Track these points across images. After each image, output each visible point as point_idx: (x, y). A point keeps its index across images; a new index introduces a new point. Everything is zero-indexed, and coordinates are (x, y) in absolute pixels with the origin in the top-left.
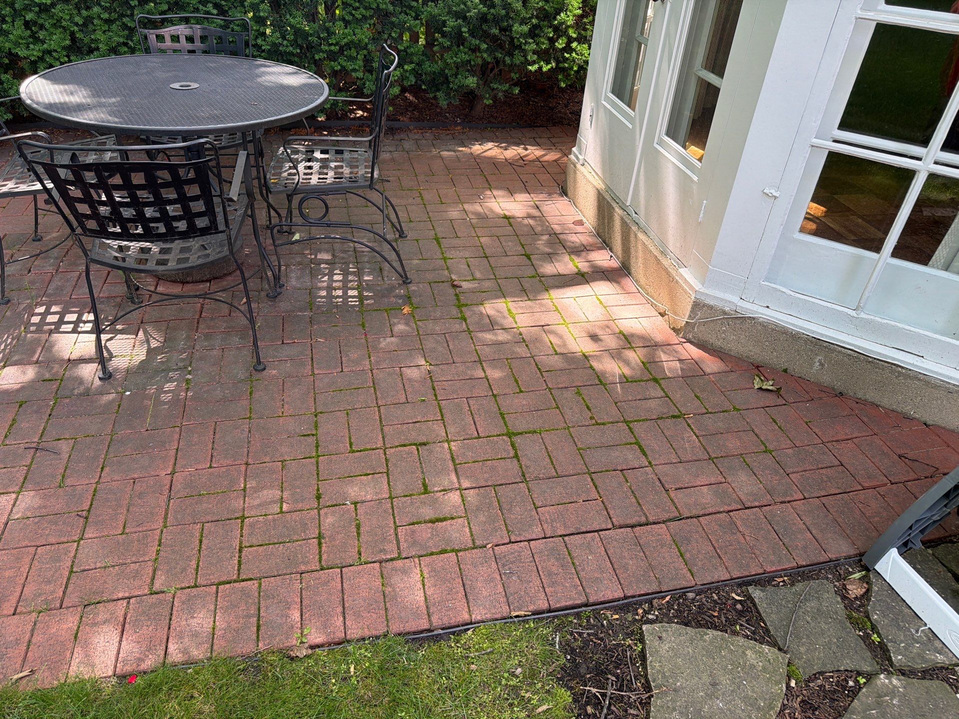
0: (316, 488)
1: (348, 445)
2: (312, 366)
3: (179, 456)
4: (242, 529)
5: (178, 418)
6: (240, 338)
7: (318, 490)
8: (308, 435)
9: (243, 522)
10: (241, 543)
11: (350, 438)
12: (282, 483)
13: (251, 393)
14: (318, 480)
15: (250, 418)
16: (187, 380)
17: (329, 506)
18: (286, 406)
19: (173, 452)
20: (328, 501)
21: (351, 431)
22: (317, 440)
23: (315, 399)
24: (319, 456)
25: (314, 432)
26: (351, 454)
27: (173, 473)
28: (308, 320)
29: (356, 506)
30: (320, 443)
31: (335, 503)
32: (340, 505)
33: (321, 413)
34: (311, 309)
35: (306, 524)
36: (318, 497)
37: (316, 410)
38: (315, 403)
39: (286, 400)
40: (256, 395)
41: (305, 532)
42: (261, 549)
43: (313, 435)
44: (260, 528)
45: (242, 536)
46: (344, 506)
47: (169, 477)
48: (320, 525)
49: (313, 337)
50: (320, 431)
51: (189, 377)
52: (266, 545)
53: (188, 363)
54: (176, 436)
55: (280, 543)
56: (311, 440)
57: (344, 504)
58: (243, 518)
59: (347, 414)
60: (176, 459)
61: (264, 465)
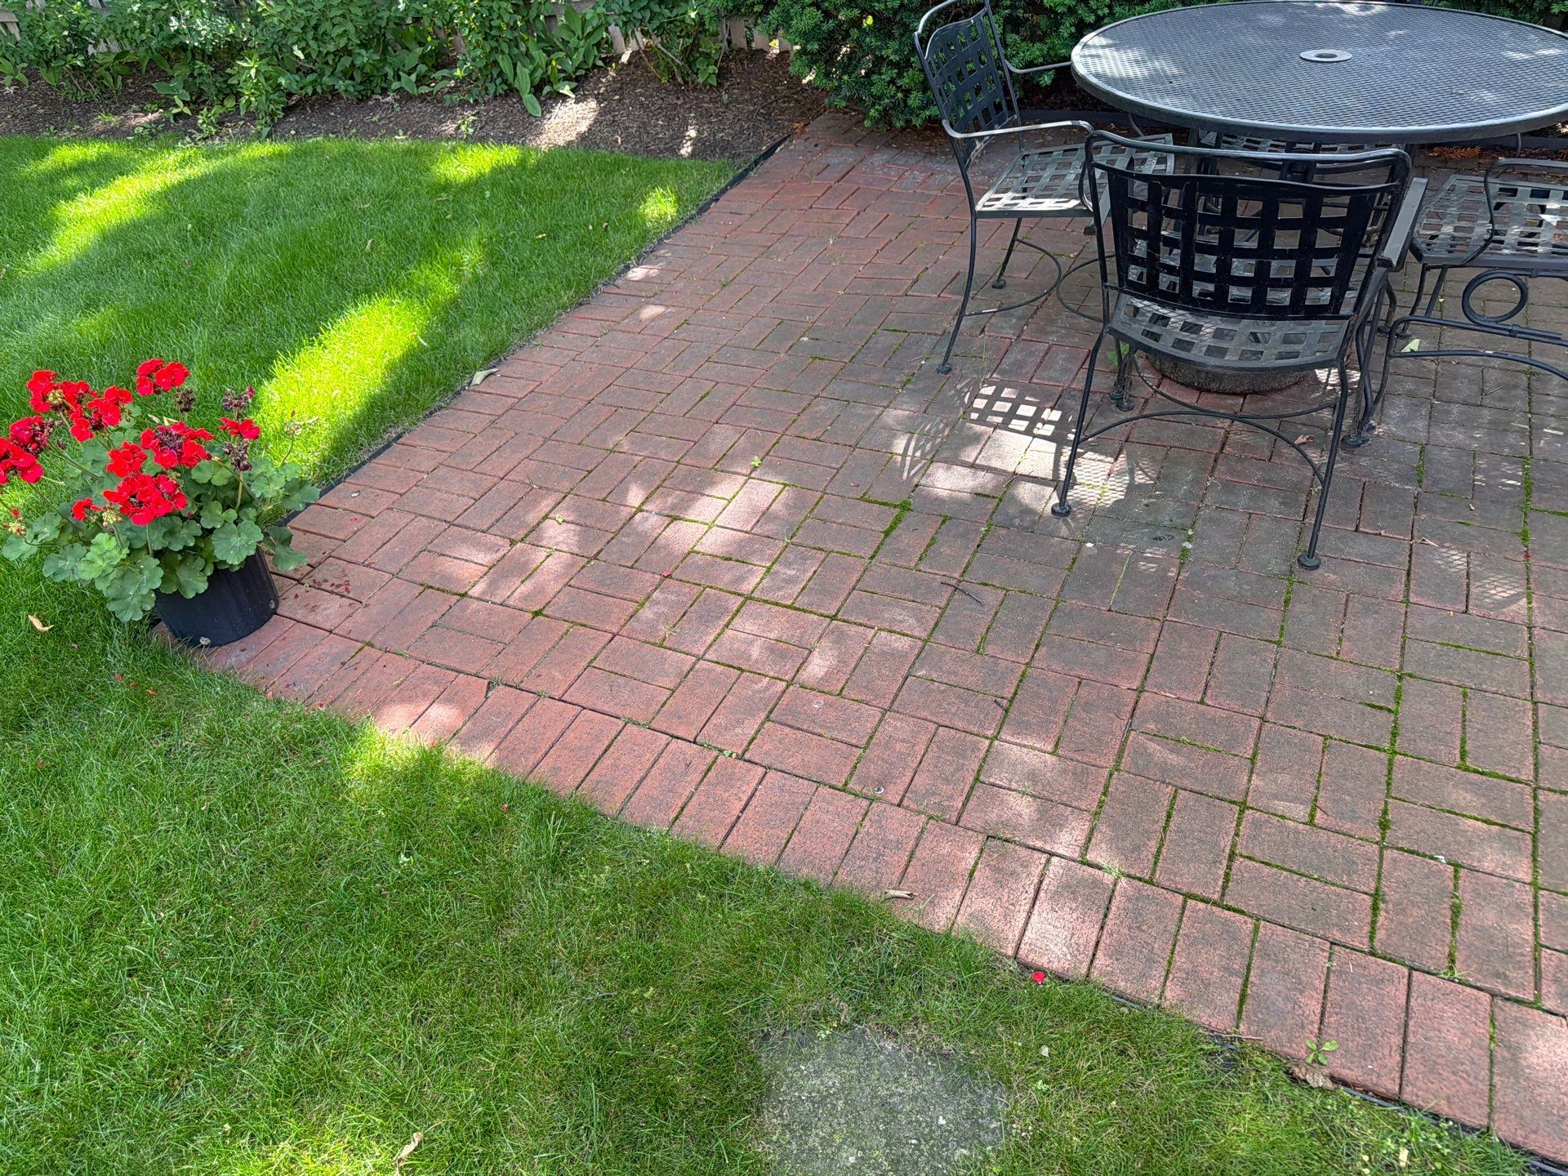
0: (1382, 807)
1: (1457, 752)
2: (1407, 585)
3: (1153, 666)
4: (1238, 825)
5: (1161, 606)
6: (1281, 503)
7: (1385, 812)
8: (1381, 708)
9: (1242, 812)
10: (1234, 845)
11: (1463, 741)
12: (1320, 775)
13: (1286, 602)
14: (1388, 795)
15: (1279, 643)
16: (1184, 550)
17: (1402, 849)
18: (1345, 644)
19: (1145, 658)
20: (1403, 839)
21: (1468, 729)
22: (1395, 721)
23: (1403, 648)
24: (1395, 753)
25: (1392, 707)
26: (1460, 772)
27: (1141, 690)
28: (1412, 500)
29: (1456, 871)
30: (1401, 731)
31: (1415, 848)
32: (1424, 856)
33: (1410, 676)
34: (1420, 481)
35: (1355, 863)
36: (1384, 826)
37: (1401, 668)
38: (1402, 655)
39: (1347, 632)
40: (1297, 608)
41: (1349, 875)
42: (1266, 870)
43: (1390, 711)
44: (1269, 835)
45: (1237, 834)
46: (1432, 862)
47: (1134, 695)
48: (1379, 875)
49: (1416, 533)
50: (1404, 708)
51: (1189, 546)
52: (1277, 867)
53: (1189, 523)
54: (1154, 635)
55: (1302, 875)
56: (1382, 716)
57: (1432, 858)
58: (1244, 807)
59: (1465, 695)
60: (1148, 671)
61: (1293, 731)
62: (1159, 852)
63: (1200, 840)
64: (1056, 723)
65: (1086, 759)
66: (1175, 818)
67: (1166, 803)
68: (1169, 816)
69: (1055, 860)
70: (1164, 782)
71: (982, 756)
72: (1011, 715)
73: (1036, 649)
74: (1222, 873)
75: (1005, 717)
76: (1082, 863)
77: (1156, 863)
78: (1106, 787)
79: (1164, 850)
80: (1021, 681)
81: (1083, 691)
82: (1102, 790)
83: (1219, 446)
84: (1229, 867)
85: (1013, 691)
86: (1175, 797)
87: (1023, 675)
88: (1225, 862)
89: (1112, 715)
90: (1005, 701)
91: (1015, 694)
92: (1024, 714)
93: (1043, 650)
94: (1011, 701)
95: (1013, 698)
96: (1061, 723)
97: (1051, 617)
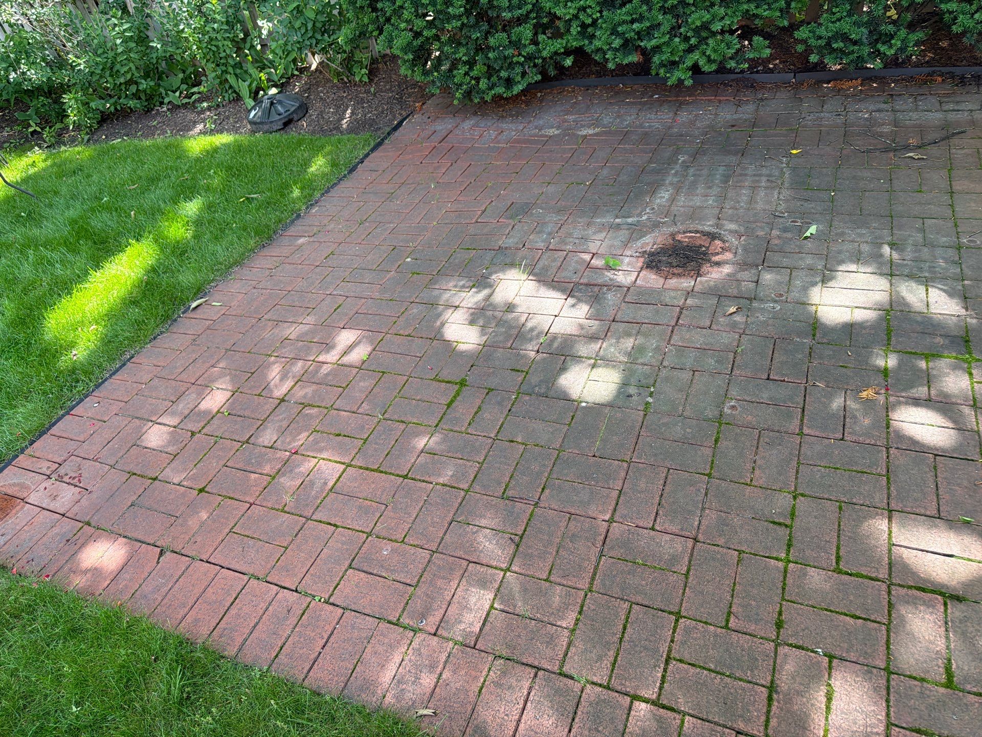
0: (778, 609)
1: (833, 557)
2: (802, 420)
3: (620, 501)
4: (674, 632)
5: (628, 450)
6: (716, 362)
7: (780, 614)
8: (780, 524)
9: (677, 621)
10: (670, 651)
11: (838, 548)
12: (734, 583)
13: (716, 441)
14: (783, 599)
15: (709, 475)
16: (647, 403)
17: (791, 645)
18: (757, 472)
19: (615, 494)
20: (792, 636)
21: (842, 537)
22: (790, 535)
23: (797, 472)
24: (789, 561)
25: (788, 522)
26: (836, 575)
27: (611, 521)
28: (807, 351)
29: (830, 662)
30: (794, 542)
31: (801, 643)
32: (807, 650)
33: (802, 495)
34: (814, 335)
35: (757, 659)
36: (779, 625)
37: (796, 489)
38: (796, 478)
39: (758, 462)
40: (723, 444)
41: (752, 671)
42: (692, 670)
43: (786, 526)
44: (695, 639)
45: (672, 641)
46: (812, 654)
47: (605, 524)
48: (774, 669)
49: (809, 378)
50: (797, 523)
51: (650, 400)
52: (700, 667)
53: (652, 382)
54: (623, 474)
55: (718, 673)
56: (783, 532)
57: (813, 651)
58: (678, 616)
59: (840, 508)
60: (617, 504)
61: (716, 548)
62: (615, 661)
63: (645, 648)
64: (550, 554)
65: (570, 583)
66: (629, 630)
67: (623, 617)
68: (625, 628)
69: (541, 673)
70: (622, 599)
71: (497, 586)
72: (521, 549)
73: (542, 492)
74: (660, 675)
75: (516, 551)
76: (560, 674)
77: (612, 670)
78: (582, 607)
79: (619, 659)
80: (529, 520)
81: (572, 525)
82: (578, 609)
83: (675, 320)
84: (665, 670)
85: (523, 528)
86: (629, 612)
87: (531, 515)
88: (662, 666)
89: (590, 544)
90: (517, 537)
91: (525, 531)
92: (530, 547)
93: (547, 491)
94: (521, 537)
95: (523, 534)
96: (554, 553)
97: (554, 464)
